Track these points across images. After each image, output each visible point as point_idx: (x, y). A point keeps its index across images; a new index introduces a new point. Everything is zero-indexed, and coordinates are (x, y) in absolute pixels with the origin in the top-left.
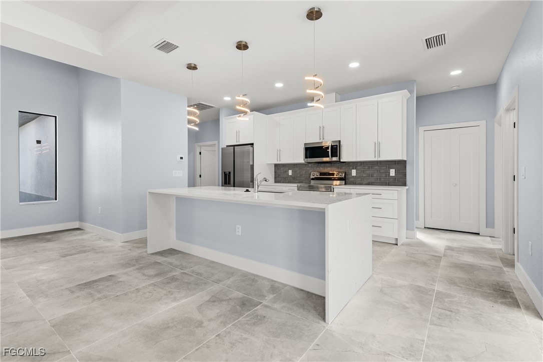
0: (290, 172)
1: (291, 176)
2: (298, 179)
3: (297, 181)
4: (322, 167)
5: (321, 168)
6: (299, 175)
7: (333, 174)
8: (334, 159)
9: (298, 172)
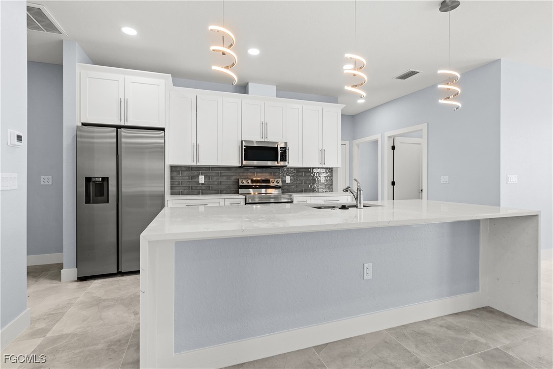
0: (202, 179)
1: (202, 184)
2: (215, 187)
3: (213, 192)
4: (251, 172)
5: (249, 174)
6: (216, 183)
7: (268, 181)
8: (282, 163)
9: (215, 179)
